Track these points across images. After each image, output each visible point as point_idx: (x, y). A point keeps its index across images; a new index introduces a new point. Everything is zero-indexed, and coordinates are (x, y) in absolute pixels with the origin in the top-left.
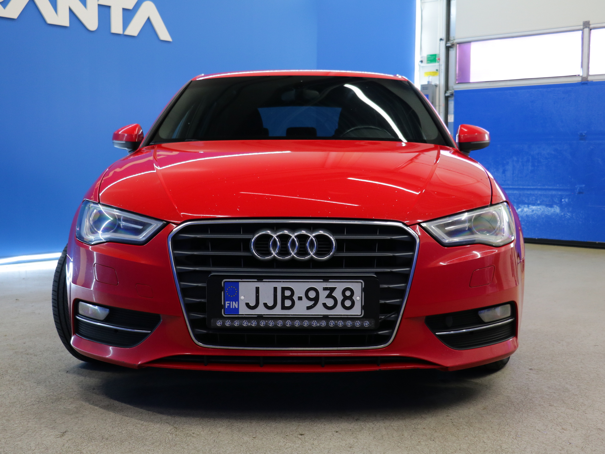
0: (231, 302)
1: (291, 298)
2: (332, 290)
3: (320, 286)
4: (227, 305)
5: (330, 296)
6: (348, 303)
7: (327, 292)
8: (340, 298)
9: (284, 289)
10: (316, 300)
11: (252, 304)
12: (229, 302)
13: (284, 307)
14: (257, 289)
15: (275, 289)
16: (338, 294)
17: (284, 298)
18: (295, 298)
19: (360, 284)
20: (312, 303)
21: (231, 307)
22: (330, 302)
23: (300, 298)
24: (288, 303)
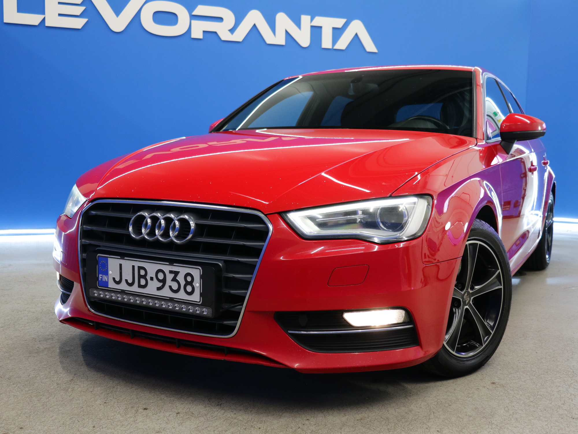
0: (103, 275)
1: (144, 277)
2: (176, 273)
3: (167, 268)
4: (100, 278)
5: (174, 279)
6: (189, 288)
7: (173, 275)
8: (182, 283)
9: (140, 268)
10: (164, 281)
11: (118, 279)
12: (101, 275)
13: (140, 286)
14: (121, 265)
15: (133, 267)
16: (181, 278)
17: (140, 277)
18: (148, 278)
19: (199, 270)
20: (160, 284)
21: (103, 280)
22: (175, 286)
23: (152, 279)
24: (143, 282)
